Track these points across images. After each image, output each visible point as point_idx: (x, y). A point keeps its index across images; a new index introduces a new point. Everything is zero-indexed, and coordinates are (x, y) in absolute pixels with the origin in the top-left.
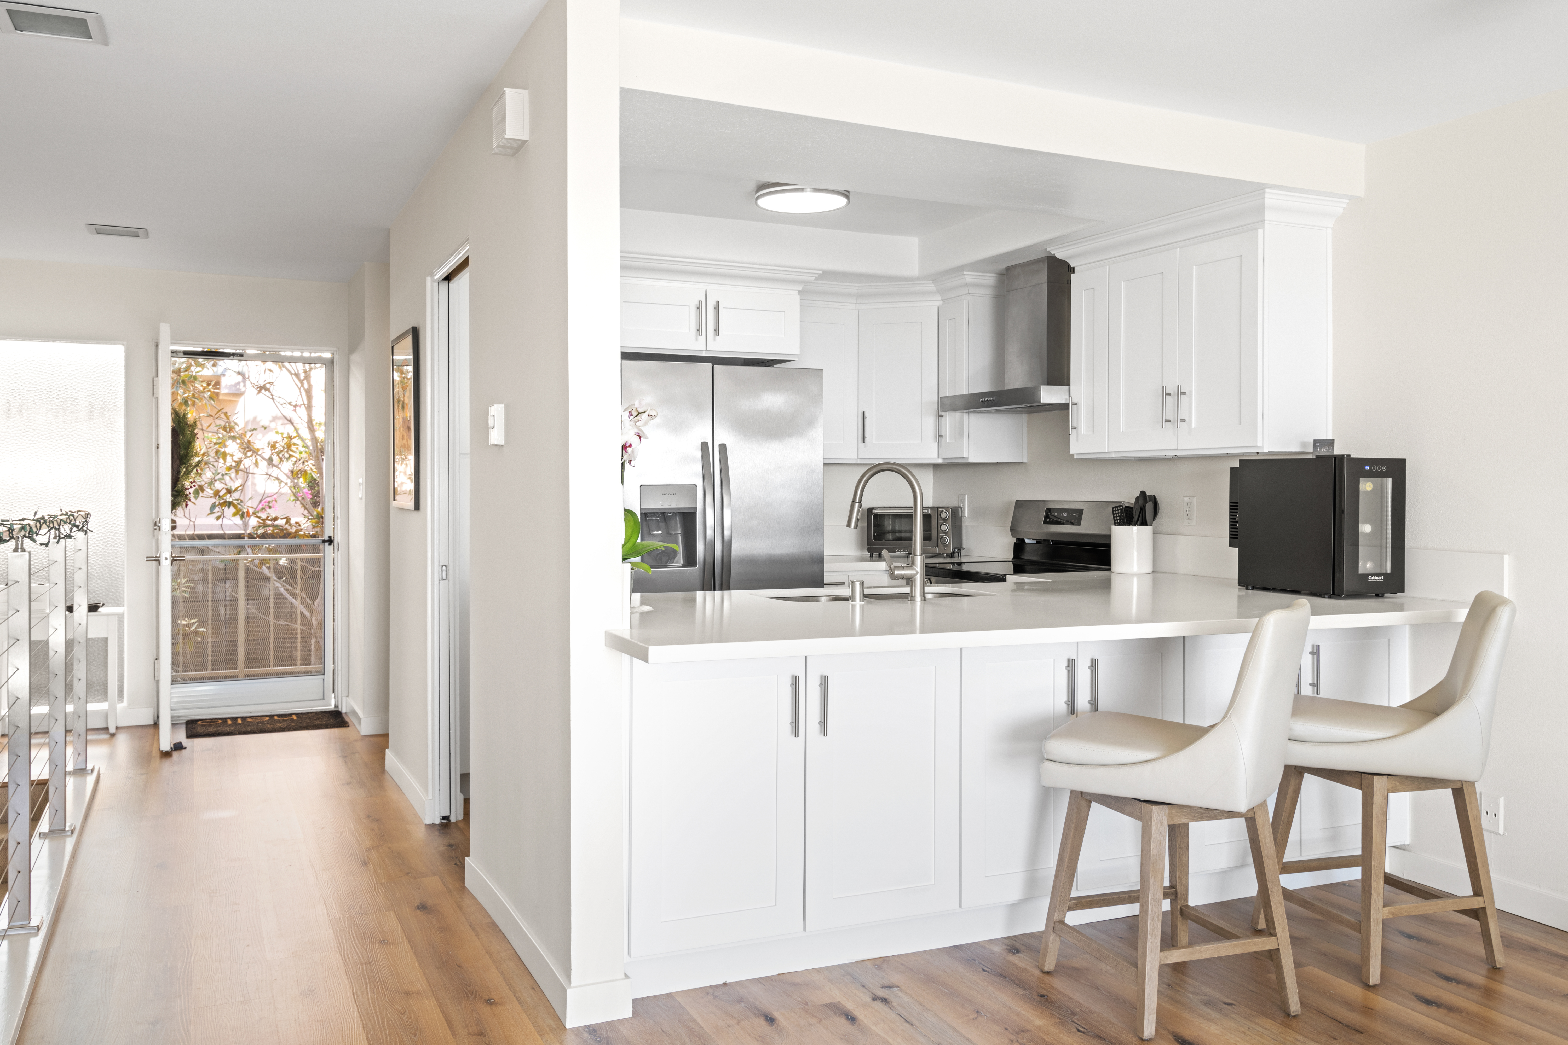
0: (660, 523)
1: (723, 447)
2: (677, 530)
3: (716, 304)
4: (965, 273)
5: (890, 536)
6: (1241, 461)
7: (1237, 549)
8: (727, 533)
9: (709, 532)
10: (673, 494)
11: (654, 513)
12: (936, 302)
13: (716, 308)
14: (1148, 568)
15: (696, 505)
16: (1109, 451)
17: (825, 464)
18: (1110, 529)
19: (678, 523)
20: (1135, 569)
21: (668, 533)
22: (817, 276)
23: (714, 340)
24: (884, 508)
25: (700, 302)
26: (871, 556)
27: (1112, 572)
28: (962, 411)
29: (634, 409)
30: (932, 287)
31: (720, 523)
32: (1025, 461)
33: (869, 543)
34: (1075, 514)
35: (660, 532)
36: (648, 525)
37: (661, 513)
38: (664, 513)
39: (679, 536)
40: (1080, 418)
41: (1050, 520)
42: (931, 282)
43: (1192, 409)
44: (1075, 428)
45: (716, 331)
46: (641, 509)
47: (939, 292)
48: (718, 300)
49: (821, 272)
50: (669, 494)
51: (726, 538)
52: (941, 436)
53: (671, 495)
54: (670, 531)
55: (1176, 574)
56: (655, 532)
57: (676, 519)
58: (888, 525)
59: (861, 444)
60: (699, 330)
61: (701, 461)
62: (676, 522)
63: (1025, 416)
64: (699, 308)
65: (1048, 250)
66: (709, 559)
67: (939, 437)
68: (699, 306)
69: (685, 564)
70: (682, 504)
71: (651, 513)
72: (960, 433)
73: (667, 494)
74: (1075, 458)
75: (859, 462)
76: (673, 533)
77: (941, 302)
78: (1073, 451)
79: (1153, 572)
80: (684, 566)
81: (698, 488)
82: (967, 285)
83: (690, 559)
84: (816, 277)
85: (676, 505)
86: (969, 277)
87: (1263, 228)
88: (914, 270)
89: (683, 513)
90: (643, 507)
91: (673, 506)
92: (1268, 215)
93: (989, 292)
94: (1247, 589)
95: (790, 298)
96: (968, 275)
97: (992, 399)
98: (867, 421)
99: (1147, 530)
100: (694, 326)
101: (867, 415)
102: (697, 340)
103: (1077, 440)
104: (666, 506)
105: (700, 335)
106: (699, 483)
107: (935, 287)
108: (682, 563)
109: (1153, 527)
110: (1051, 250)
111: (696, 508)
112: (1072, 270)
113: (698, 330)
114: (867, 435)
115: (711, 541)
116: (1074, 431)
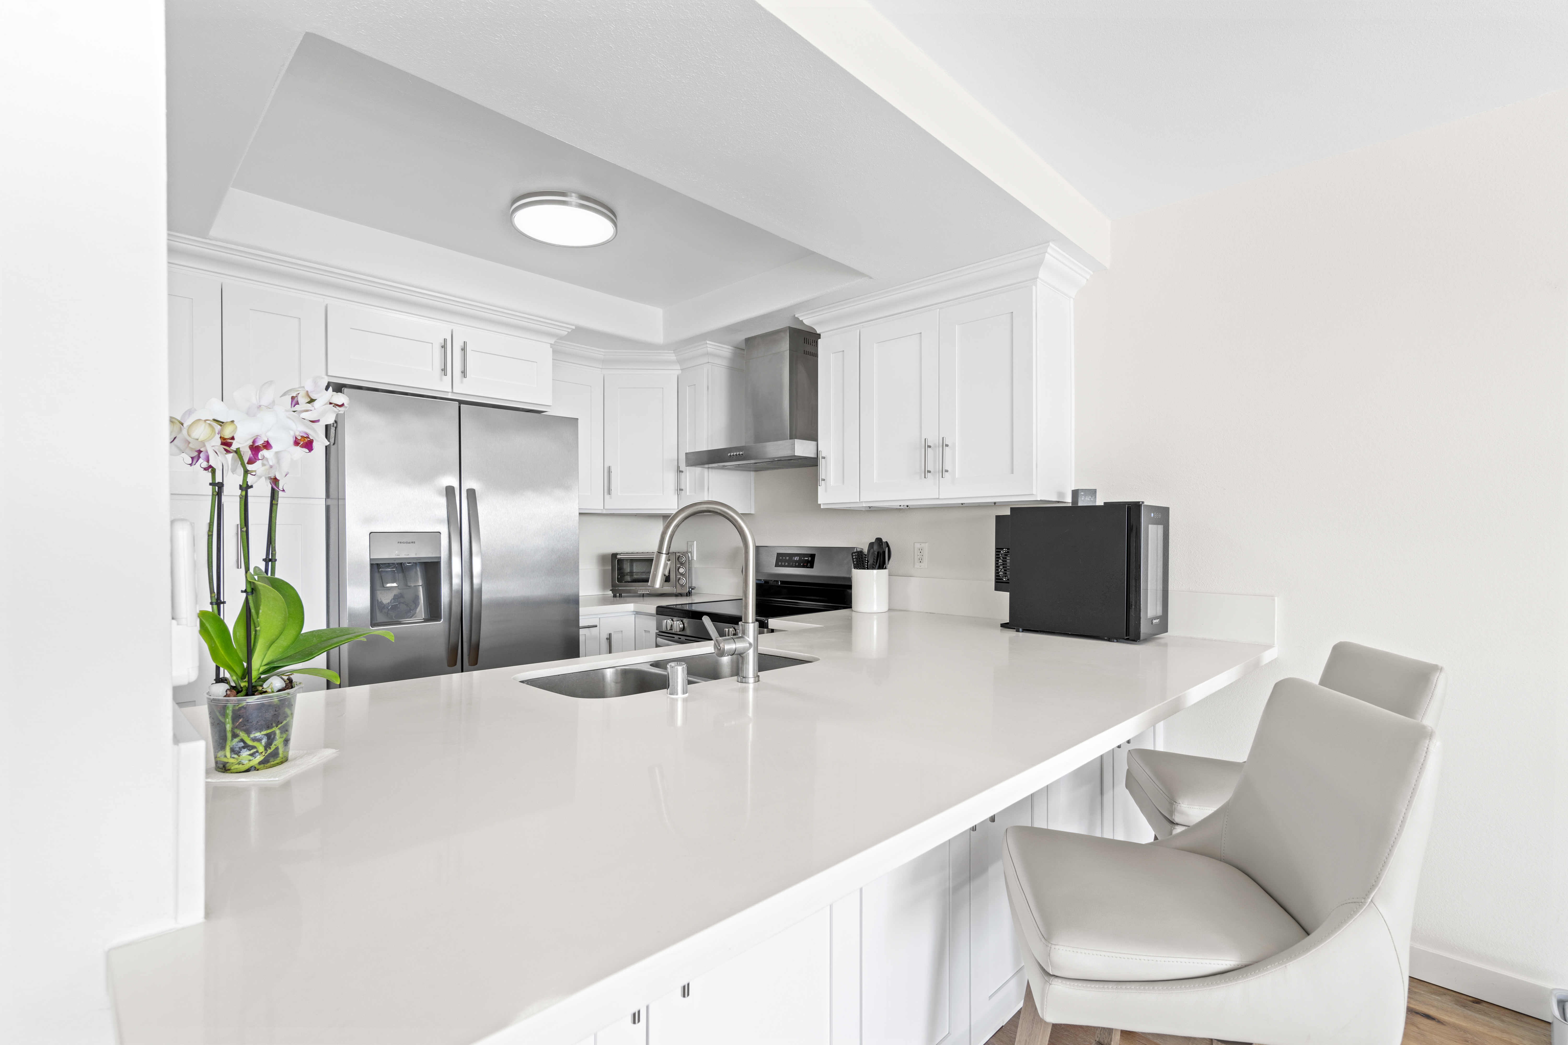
0: (397, 575)
1: (471, 493)
2: (417, 581)
3: (463, 345)
4: (708, 342)
5: (628, 578)
6: (1012, 509)
7: (1008, 594)
8: (476, 581)
9: (456, 581)
10: (412, 542)
11: (389, 564)
12: (674, 372)
13: (464, 349)
14: (885, 608)
15: (441, 554)
16: (861, 501)
17: (580, 514)
18: (850, 572)
19: (419, 574)
20: (875, 609)
21: (406, 585)
22: (570, 331)
23: (462, 382)
24: (627, 553)
25: (445, 340)
26: (615, 596)
27: (853, 611)
28: (703, 466)
29: (302, 393)
30: (672, 357)
31: (468, 573)
32: (753, 512)
33: (614, 585)
34: (807, 558)
35: (395, 585)
36: (381, 577)
37: (398, 564)
38: (401, 563)
39: (421, 588)
40: (829, 470)
41: (782, 564)
42: (673, 352)
43: (955, 460)
44: (824, 480)
45: (464, 373)
46: (371, 559)
47: (679, 362)
48: (465, 341)
49: (574, 327)
50: (407, 543)
51: (475, 586)
52: (681, 490)
53: (409, 543)
54: (408, 583)
55: (908, 611)
56: (389, 585)
57: (417, 570)
58: (627, 568)
59: (607, 496)
60: (444, 370)
61: (446, 507)
62: (416, 573)
63: (752, 474)
64: (444, 347)
65: (796, 316)
66: (456, 609)
67: (679, 490)
68: (443, 344)
69: (427, 618)
70: (424, 553)
71: (385, 564)
72: (700, 486)
73: (404, 543)
74: (822, 507)
75: (604, 512)
76: (412, 585)
77: (680, 372)
78: (821, 501)
79: (890, 610)
80: (426, 620)
81: (442, 535)
82: (708, 354)
83: (434, 613)
84: (568, 332)
85: (416, 554)
86: (711, 346)
87: (1036, 286)
88: (658, 337)
89: (425, 563)
90: (376, 556)
91: (412, 555)
92: (1042, 274)
93: (725, 363)
94: (1018, 631)
95: (543, 350)
96: (710, 344)
97: (741, 453)
98: (613, 475)
99: (883, 573)
100: (438, 366)
101: (613, 470)
102: (441, 380)
103: (826, 491)
104: (403, 556)
105: (445, 375)
106: (444, 530)
107: (675, 357)
108: (423, 617)
109: (889, 571)
110: (799, 316)
111: (440, 557)
112: (819, 336)
113: (442, 370)
114: (613, 487)
115: (457, 592)
116: (823, 482)
